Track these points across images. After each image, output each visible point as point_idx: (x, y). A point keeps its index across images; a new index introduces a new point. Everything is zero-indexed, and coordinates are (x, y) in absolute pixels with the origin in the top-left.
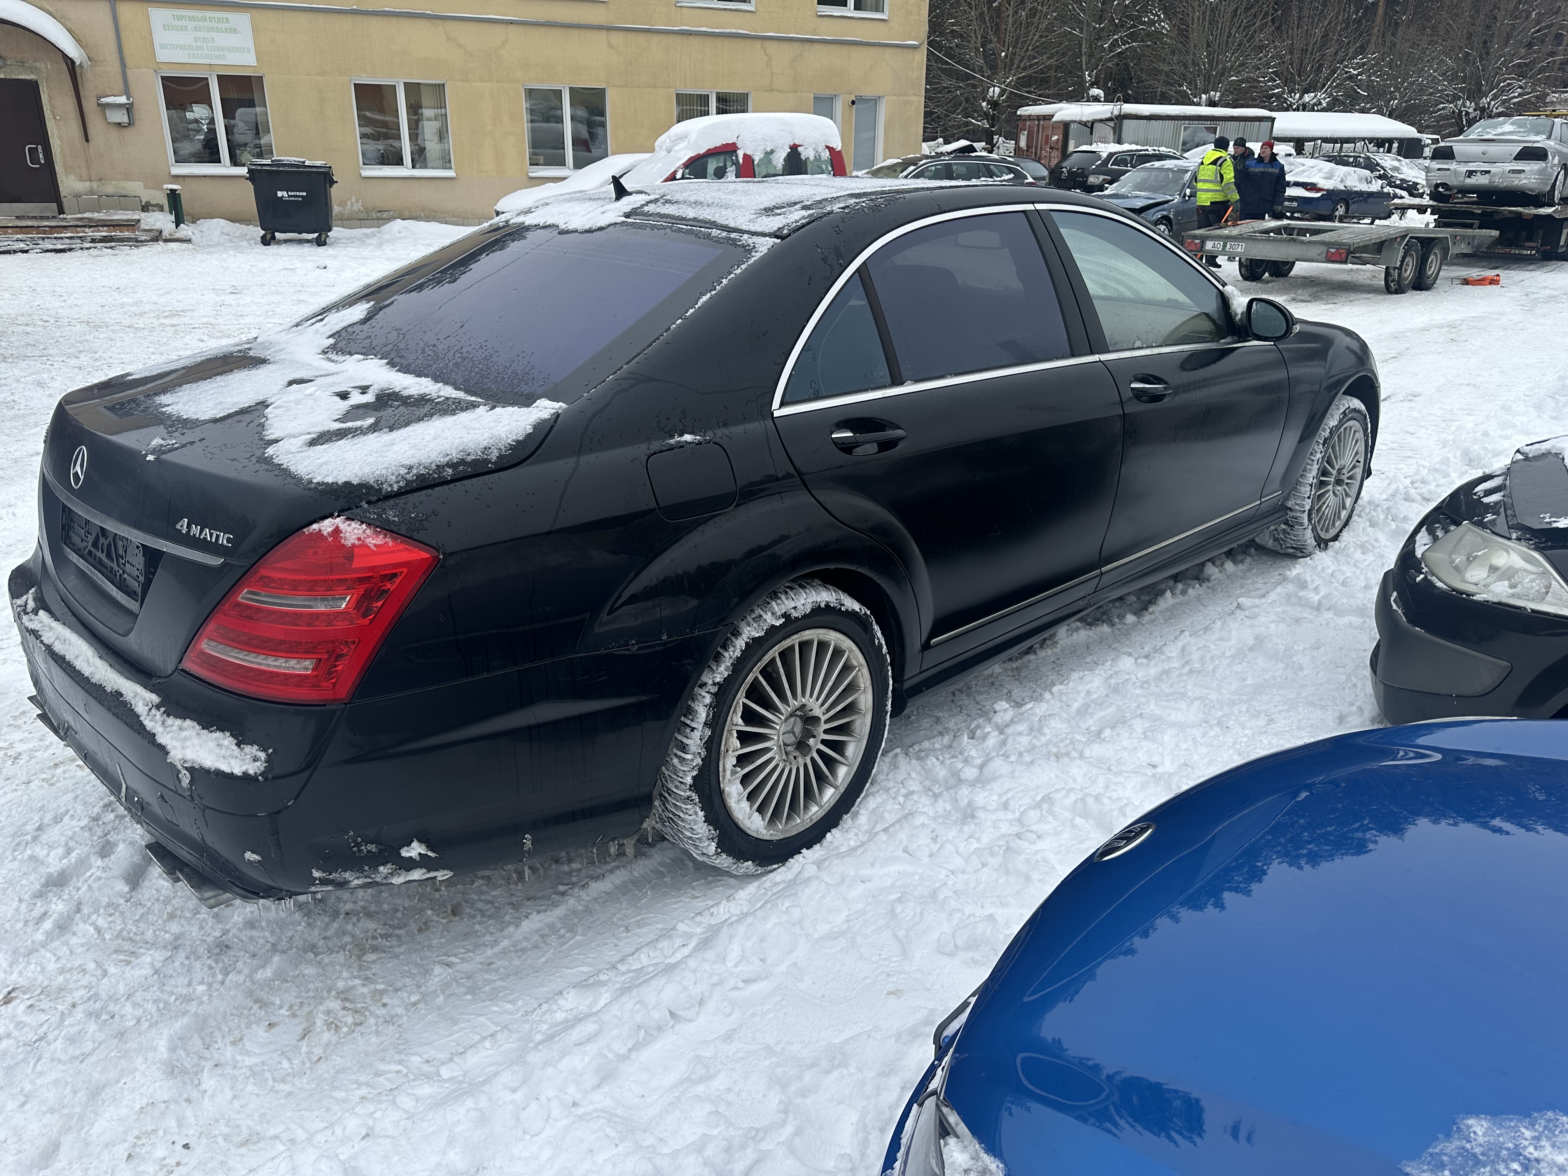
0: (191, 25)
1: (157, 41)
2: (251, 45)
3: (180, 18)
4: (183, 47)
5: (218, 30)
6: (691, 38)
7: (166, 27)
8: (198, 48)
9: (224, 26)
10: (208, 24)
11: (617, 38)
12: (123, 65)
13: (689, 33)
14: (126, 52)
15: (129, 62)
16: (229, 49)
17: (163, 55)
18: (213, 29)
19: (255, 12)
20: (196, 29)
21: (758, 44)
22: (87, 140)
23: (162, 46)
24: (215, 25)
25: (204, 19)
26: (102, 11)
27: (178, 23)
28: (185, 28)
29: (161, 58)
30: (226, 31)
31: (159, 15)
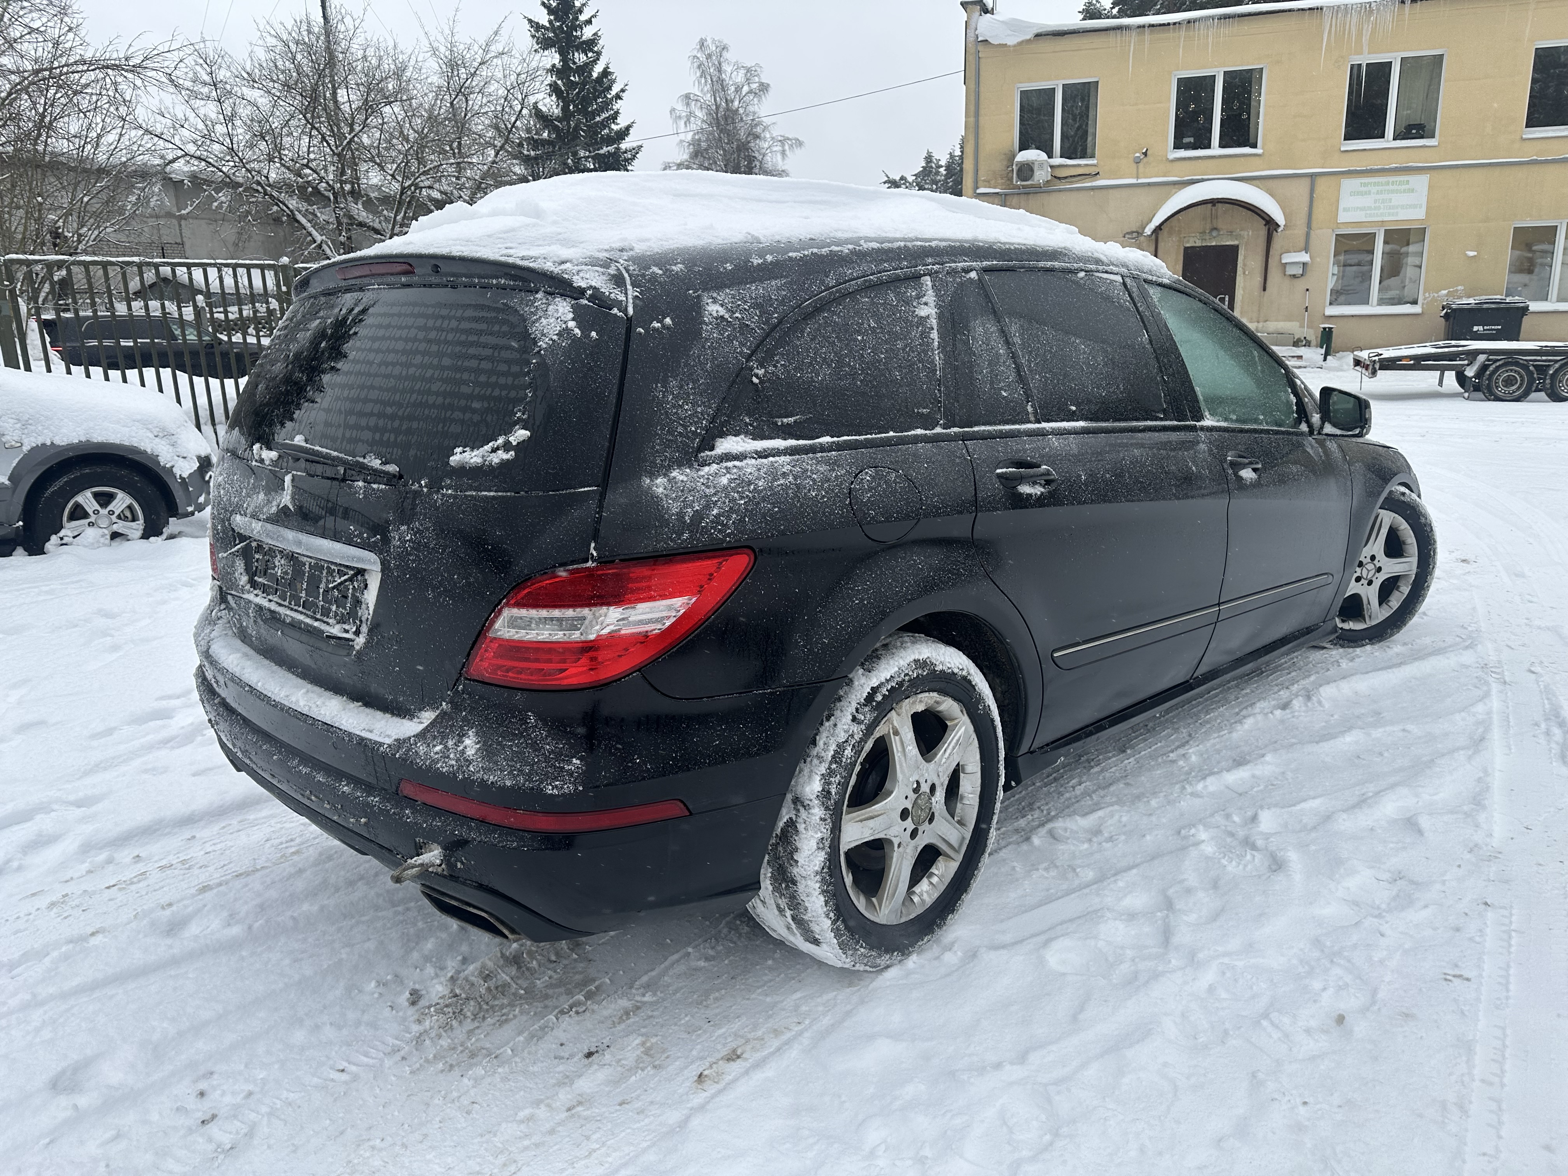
0: (1374, 189)
1: (1342, 205)
2: (1424, 202)
3: (1365, 185)
4: (1362, 209)
5: (1397, 191)
7: (1353, 194)
8: (1375, 208)
9: (1404, 187)
10: (1390, 187)
12: (1309, 228)
14: (1314, 217)
15: (1314, 225)
16: (1403, 207)
17: (1345, 217)
18: (1393, 192)
19: (1435, 174)
20: (1379, 193)
22: (1264, 290)
23: (1345, 210)
24: (1395, 187)
25: (1388, 183)
26: (1303, 187)
27: (1363, 189)
28: (1370, 193)
29: (1343, 217)
30: (1404, 191)
31: (1349, 184)
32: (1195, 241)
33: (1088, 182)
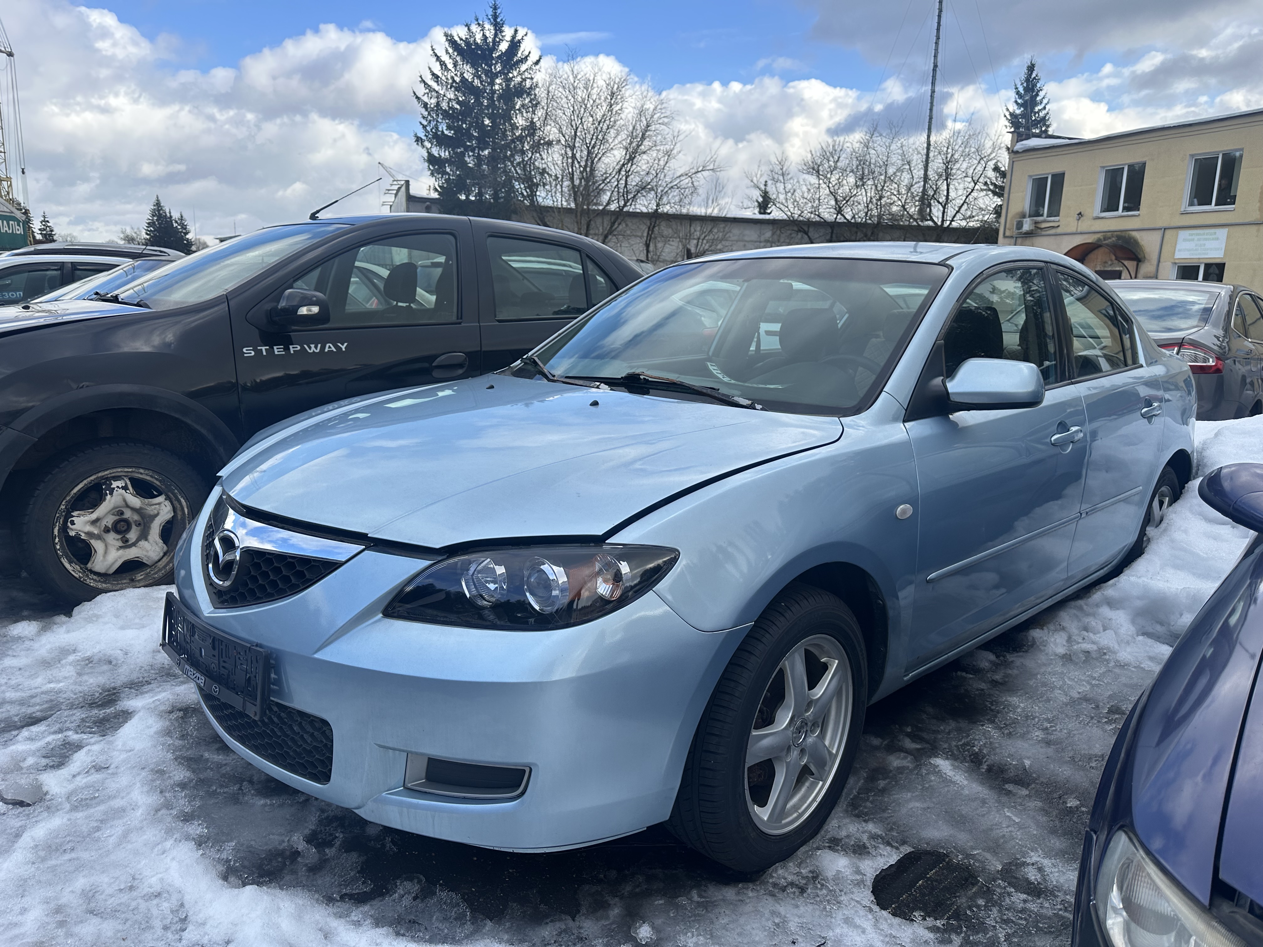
0: (1196, 238)
1: (1178, 247)
2: (1223, 246)
3: (1192, 235)
4: (1189, 250)
5: (1209, 239)
7: (1185, 240)
8: (1196, 250)
9: (1213, 237)
10: (1206, 237)
12: (1159, 261)
14: (1162, 255)
15: (1162, 260)
16: (1211, 249)
17: (1180, 255)
18: (1206, 239)
19: (1231, 228)
20: (1199, 240)
23: (1180, 250)
24: (1208, 237)
25: (1204, 234)
26: (1158, 235)
27: (1190, 237)
28: (1193, 240)
29: (1177, 256)
30: (1213, 239)
31: (1183, 234)
32: (1101, 268)
33: (1053, 231)
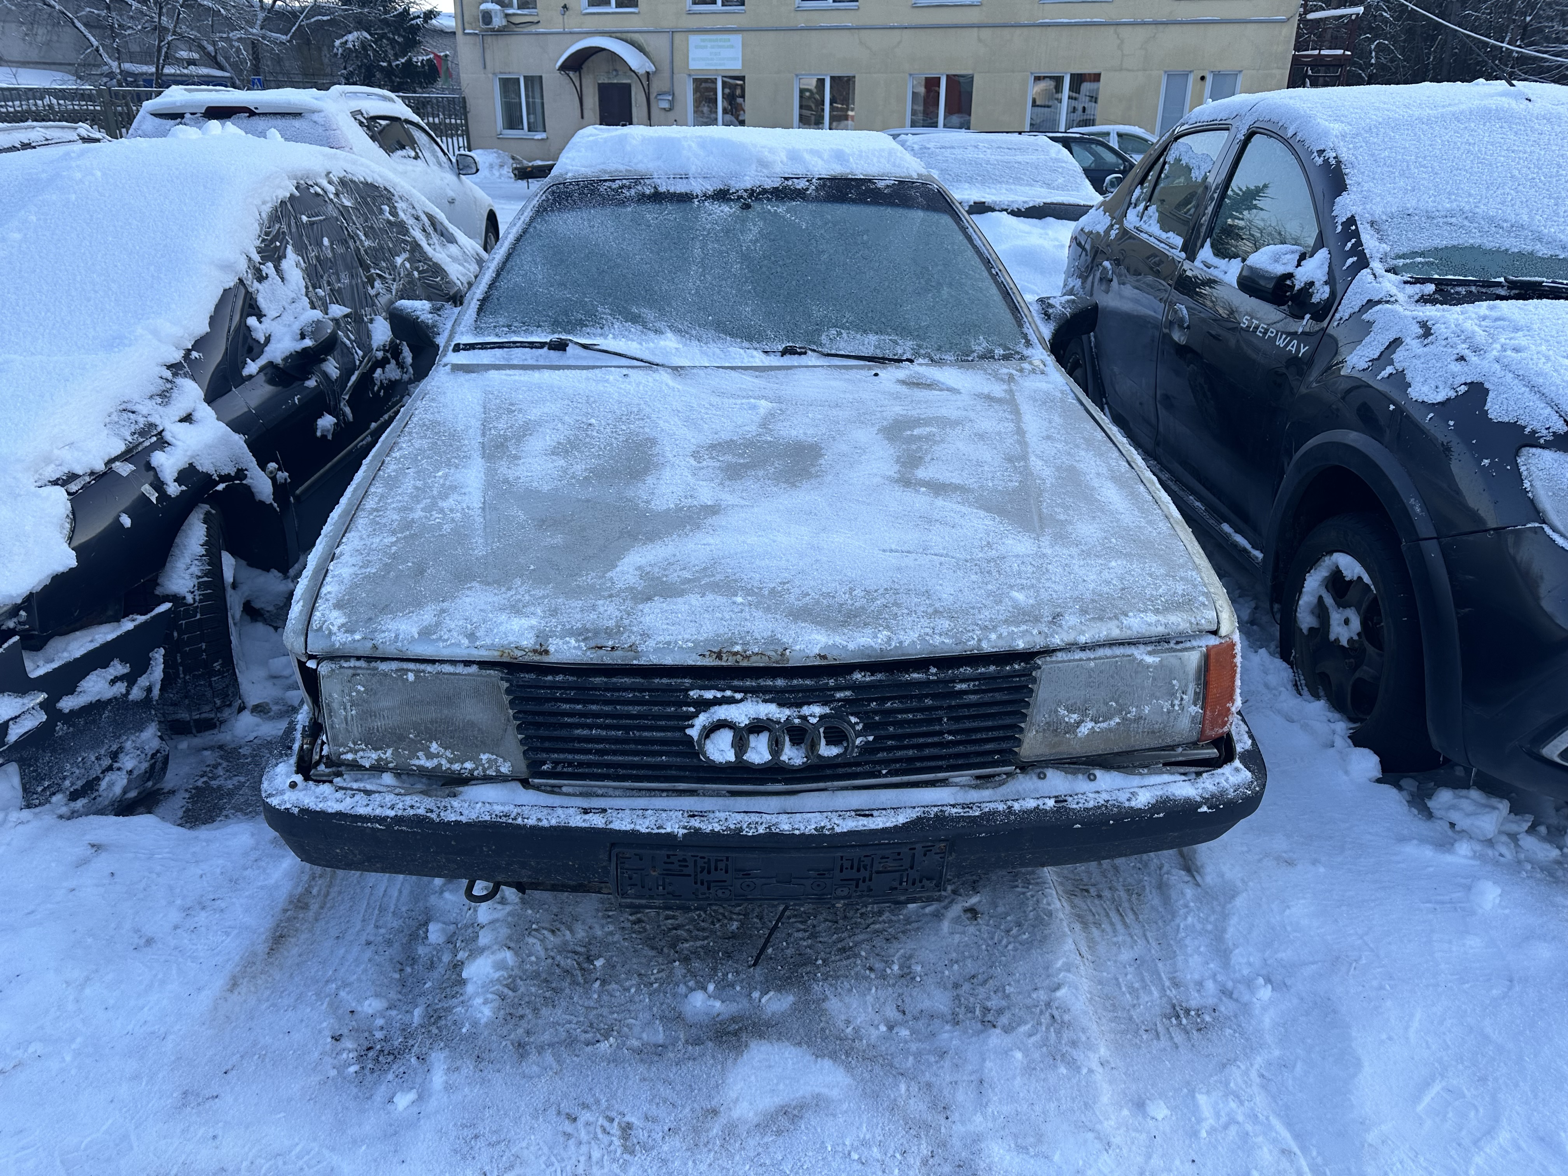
0: (709, 44)
1: (691, 56)
2: (740, 55)
3: (703, 40)
4: (705, 59)
5: (724, 47)
6: (1049, 29)
7: (697, 47)
8: (712, 59)
9: (727, 44)
10: (719, 43)
11: (986, 33)
12: (672, 72)
13: (1049, 25)
14: (675, 65)
15: (675, 70)
16: (729, 59)
17: (694, 65)
18: (720, 47)
19: (745, 33)
20: (712, 47)
21: (1111, 29)
22: (649, 119)
23: (693, 59)
24: (722, 43)
25: (716, 40)
26: (665, 40)
27: (703, 44)
28: (706, 47)
29: (691, 67)
30: (728, 47)
31: (694, 39)
32: (604, 80)
33: (533, 29)
